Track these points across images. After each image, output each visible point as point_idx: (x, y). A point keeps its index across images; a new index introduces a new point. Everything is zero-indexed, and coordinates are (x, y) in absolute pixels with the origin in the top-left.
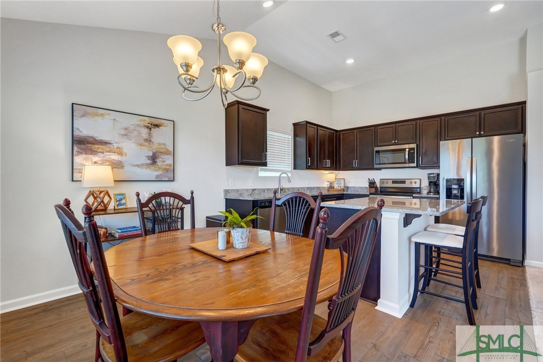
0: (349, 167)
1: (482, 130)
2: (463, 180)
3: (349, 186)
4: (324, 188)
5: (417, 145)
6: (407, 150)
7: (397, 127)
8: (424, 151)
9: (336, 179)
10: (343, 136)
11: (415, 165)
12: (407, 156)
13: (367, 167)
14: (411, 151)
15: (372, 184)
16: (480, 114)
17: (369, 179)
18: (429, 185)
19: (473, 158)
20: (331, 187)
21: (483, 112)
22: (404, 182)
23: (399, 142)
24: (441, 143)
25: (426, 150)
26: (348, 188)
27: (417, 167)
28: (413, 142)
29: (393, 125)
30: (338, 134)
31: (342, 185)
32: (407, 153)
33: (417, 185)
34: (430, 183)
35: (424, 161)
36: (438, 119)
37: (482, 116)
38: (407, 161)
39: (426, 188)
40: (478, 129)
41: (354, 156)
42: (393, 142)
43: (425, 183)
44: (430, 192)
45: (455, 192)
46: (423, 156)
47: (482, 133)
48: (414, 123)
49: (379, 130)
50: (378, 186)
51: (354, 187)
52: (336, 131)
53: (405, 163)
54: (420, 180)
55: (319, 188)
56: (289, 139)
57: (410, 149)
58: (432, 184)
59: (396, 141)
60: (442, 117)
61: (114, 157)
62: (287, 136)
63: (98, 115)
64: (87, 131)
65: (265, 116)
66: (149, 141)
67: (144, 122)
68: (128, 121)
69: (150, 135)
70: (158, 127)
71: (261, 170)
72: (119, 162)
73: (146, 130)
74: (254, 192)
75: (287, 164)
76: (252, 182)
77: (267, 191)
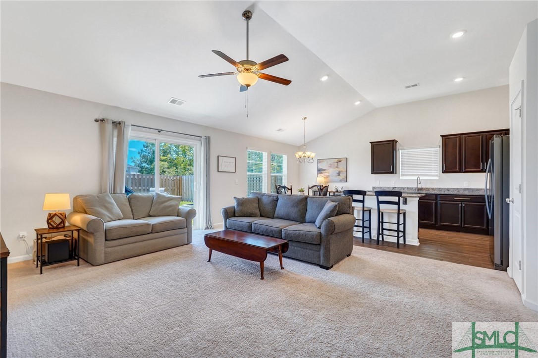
61: (327, 174)
62: (433, 149)
63: (323, 162)
64: (320, 167)
65: (391, 144)
66: (337, 167)
67: (336, 160)
68: (331, 162)
69: (338, 165)
70: (340, 161)
71: (402, 175)
72: (329, 176)
73: (336, 164)
74: (394, 189)
75: (433, 170)
76: (394, 183)
77: (407, 189)
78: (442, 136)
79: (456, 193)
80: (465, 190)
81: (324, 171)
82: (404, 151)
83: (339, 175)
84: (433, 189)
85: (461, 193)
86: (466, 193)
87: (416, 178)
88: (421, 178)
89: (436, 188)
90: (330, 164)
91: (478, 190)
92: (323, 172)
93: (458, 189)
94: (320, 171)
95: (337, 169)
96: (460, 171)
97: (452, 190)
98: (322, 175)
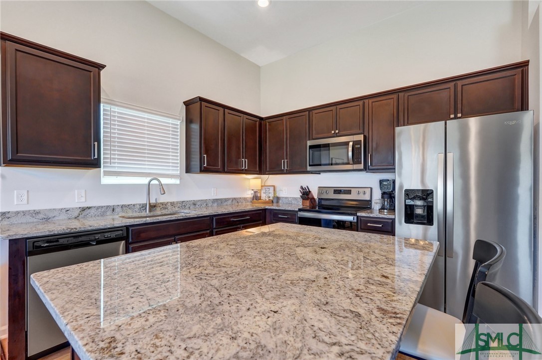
0: (276, 170)
1: (459, 110)
2: (432, 192)
3: (280, 196)
4: (245, 199)
5: (365, 137)
6: (351, 144)
7: (338, 109)
8: (374, 145)
9: (262, 186)
10: (269, 125)
11: (362, 166)
12: (350, 154)
13: (300, 170)
14: (357, 146)
15: (306, 194)
16: (455, 87)
17: (302, 187)
18: (382, 197)
19: (448, 154)
20: (256, 198)
21: (460, 83)
22: (348, 192)
23: (341, 133)
24: (398, 129)
25: (377, 144)
26: (278, 199)
27: (366, 169)
28: (360, 132)
29: (333, 108)
30: (263, 122)
31: (272, 195)
32: (350, 149)
33: (367, 198)
34: (383, 194)
35: (375, 161)
36: (395, 96)
37: (459, 89)
38: (351, 162)
39: (378, 201)
40: (452, 110)
41: (284, 153)
42: (333, 132)
43: (377, 195)
44: (383, 208)
45: (419, 211)
46: (374, 154)
47: (459, 115)
48: (361, 103)
49: (314, 115)
50: (316, 197)
51: (286, 198)
52: (261, 119)
53: (348, 164)
54: (371, 189)
55: (235, 199)
56: (177, 125)
57: (356, 143)
58: (386, 196)
59: (337, 131)
60: (400, 94)
62: (171, 121)
71: (107, 173)
74: (85, 213)
75: (171, 164)
76: (84, 195)
77: (120, 209)
84: (172, 204)
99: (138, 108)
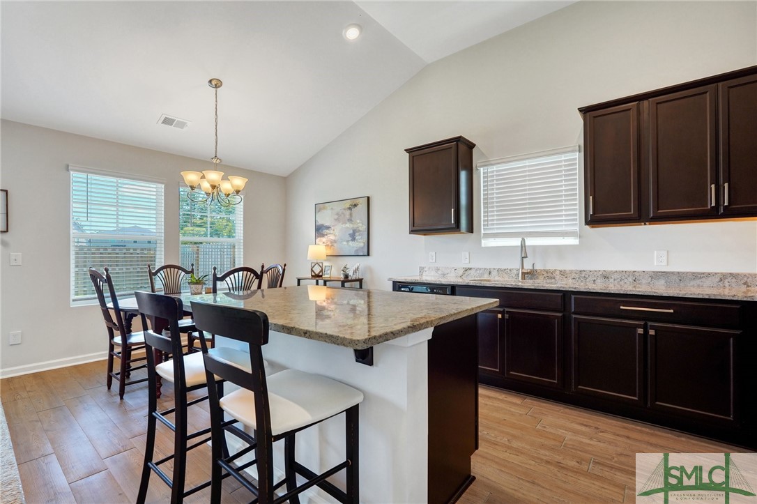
56: (573, 160)
61: (332, 237)
62: (563, 157)
63: (324, 208)
64: (320, 222)
65: (453, 151)
66: (350, 220)
67: (348, 204)
68: (339, 207)
69: (351, 215)
70: (355, 205)
71: (487, 236)
72: (335, 241)
73: (348, 212)
74: (467, 273)
75: (564, 218)
76: (468, 257)
77: (496, 272)
78: (581, 110)
79: (628, 288)
80: (656, 275)
81: (328, 231)
82: (490, 169)
83: (354, 239)
84: (563, 273)
85: (644, 289)
86: (661, 289)
87: (516, 242)
88: (530, 242)
89: (571, 272)
90: (337, 214)
91: (696, 276)
92: (325, 231)
93: (635, 276)
94: (320, 230)
95: (348, 225)
96: (640, 217)
97: (616, 276)
98: (324, 239)
99: (524, 157)
